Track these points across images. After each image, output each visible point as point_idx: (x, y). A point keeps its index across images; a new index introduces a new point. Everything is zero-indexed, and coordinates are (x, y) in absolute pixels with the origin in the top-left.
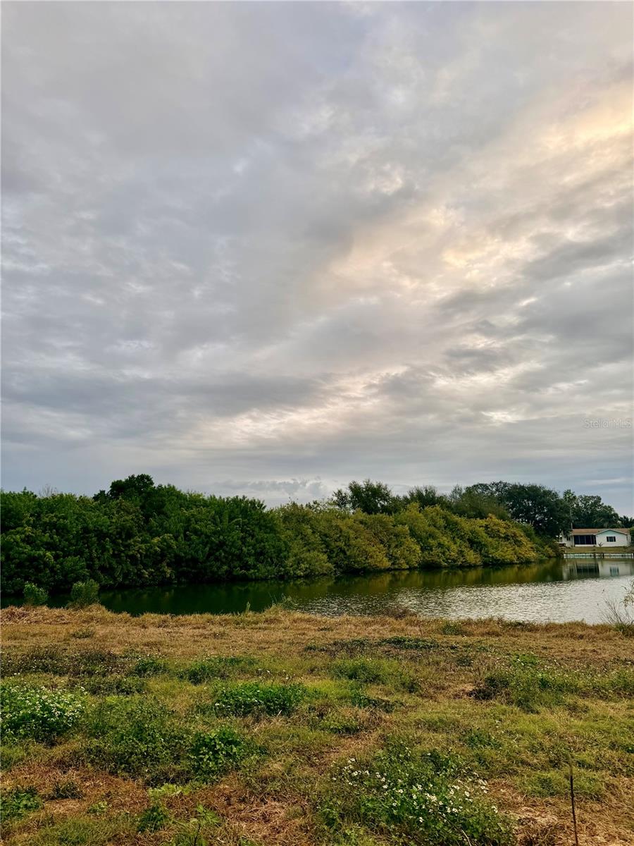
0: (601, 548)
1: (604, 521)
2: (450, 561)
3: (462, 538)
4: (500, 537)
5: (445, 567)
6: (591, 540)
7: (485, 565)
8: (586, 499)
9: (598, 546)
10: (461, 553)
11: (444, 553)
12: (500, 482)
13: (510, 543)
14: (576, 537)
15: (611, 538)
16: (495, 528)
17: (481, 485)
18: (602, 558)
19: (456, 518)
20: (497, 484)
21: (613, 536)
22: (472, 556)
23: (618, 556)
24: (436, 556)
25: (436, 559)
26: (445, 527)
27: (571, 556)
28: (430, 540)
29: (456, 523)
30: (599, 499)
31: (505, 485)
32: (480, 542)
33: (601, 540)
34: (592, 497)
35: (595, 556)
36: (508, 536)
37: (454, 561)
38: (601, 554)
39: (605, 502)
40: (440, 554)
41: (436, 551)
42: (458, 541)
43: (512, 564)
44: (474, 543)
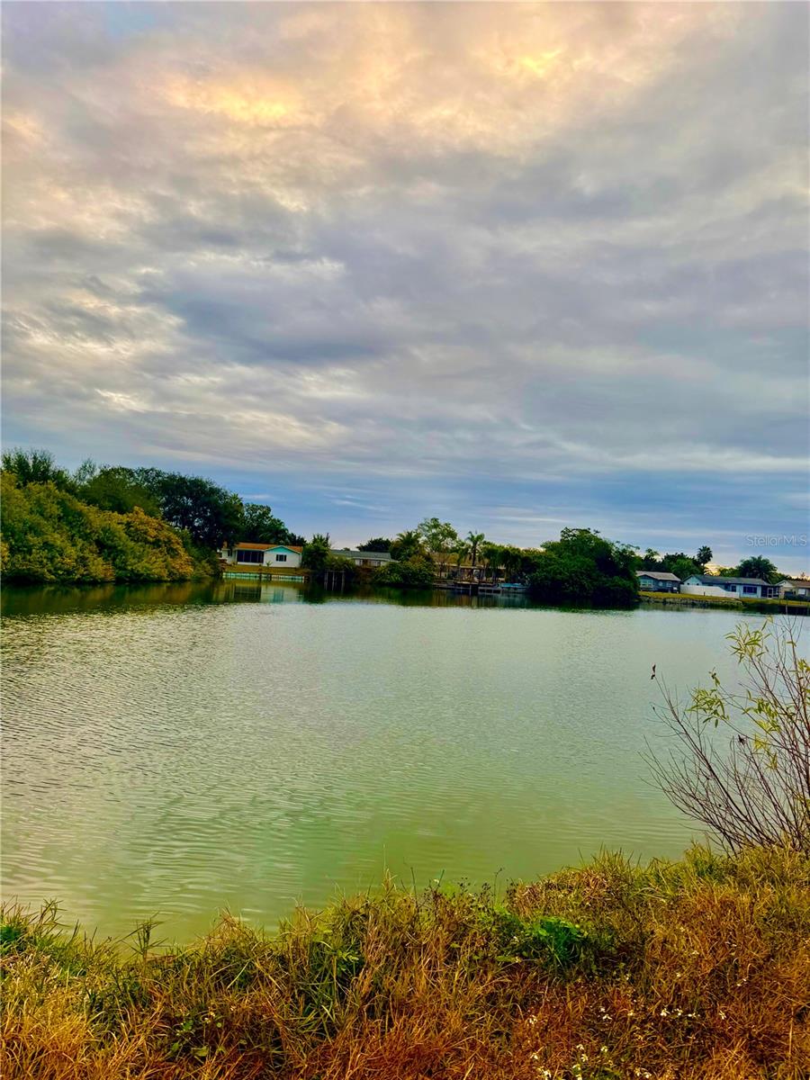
0: (268, 568)
1: (271, 537)
2: (60, 572)
3: (86, 537)
4: (146, 542)
5: (51, 583)
6: (257, 557)
7: (119, 581)
8: (254, 508)
9: (265, 565)
10: (82, 560)
11: (51, 559)
12: (152, 470)
13: (161, 552)
14: (240, 553)
15: (281, 556)
16: (141, 527)
17: (123, 469)
18: (269, 581)
19: (81, 506)
20: (147, 472)
21: (284, 554)
22: (99, 567)
23: (288, 578)
24: (36, 562)
25: (36, 567)
26: (60, 518)
27: (232, 576)
28: (29, 537)
29: (80, 514)
30: (269, 510)
31: (158, 474)
32: (115, 547)
33: (270, 558)
34: (261, 506)
35: (260, 577)
36: (159, 540)
37: (69, 572)
38: (268, 576)
39: (275, 514)
40: (45, 561)
41: (36, 554)
42: (80, 542)
43: (159, 581)
44: (105, 547)
